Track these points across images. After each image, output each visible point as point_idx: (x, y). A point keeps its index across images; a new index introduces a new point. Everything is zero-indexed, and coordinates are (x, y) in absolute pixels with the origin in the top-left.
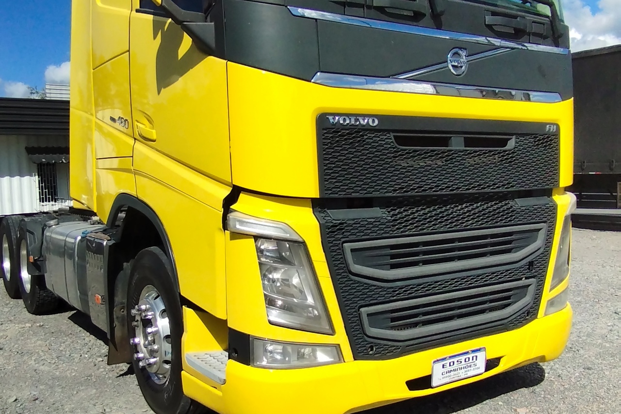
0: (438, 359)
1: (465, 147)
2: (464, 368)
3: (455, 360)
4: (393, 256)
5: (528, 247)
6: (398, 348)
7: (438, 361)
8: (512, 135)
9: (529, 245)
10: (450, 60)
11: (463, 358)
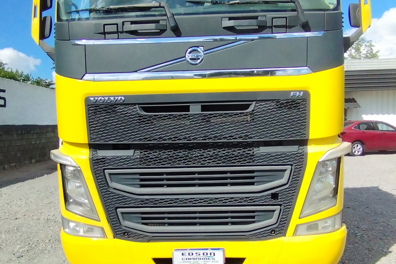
0: (179, 249)
1: (201, 112)
2: (203, 259)
3: (194, 252)
4: (142, 180)
5: (274, 182)
6: (146, 236)
7: (178, 250)
8: (253, 101)
9: (275, 181)
10: (188, 56)
11: (201, 252)
